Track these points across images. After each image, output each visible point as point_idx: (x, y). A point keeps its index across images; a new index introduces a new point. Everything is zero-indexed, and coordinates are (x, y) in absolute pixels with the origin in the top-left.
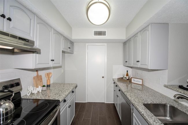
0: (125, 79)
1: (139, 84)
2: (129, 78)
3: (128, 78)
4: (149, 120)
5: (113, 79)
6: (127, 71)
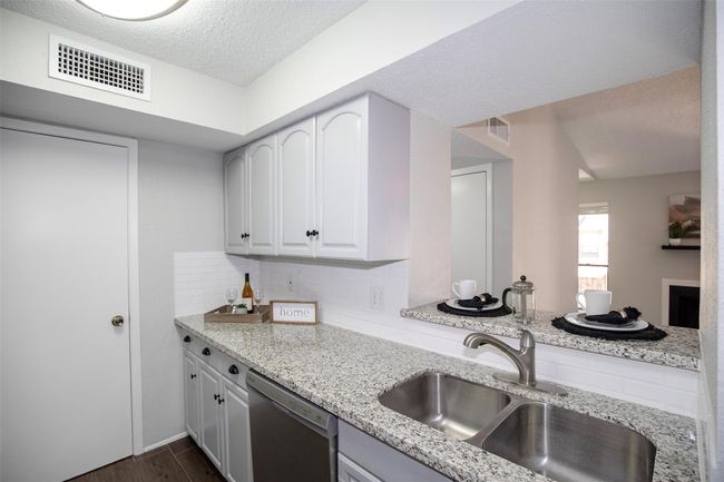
0: (241, 311)
1: (303, 324)
2: (253, 306)
3: (250, 308)
4: (449, 461)
5: (176, 320)
6: (247, 275)
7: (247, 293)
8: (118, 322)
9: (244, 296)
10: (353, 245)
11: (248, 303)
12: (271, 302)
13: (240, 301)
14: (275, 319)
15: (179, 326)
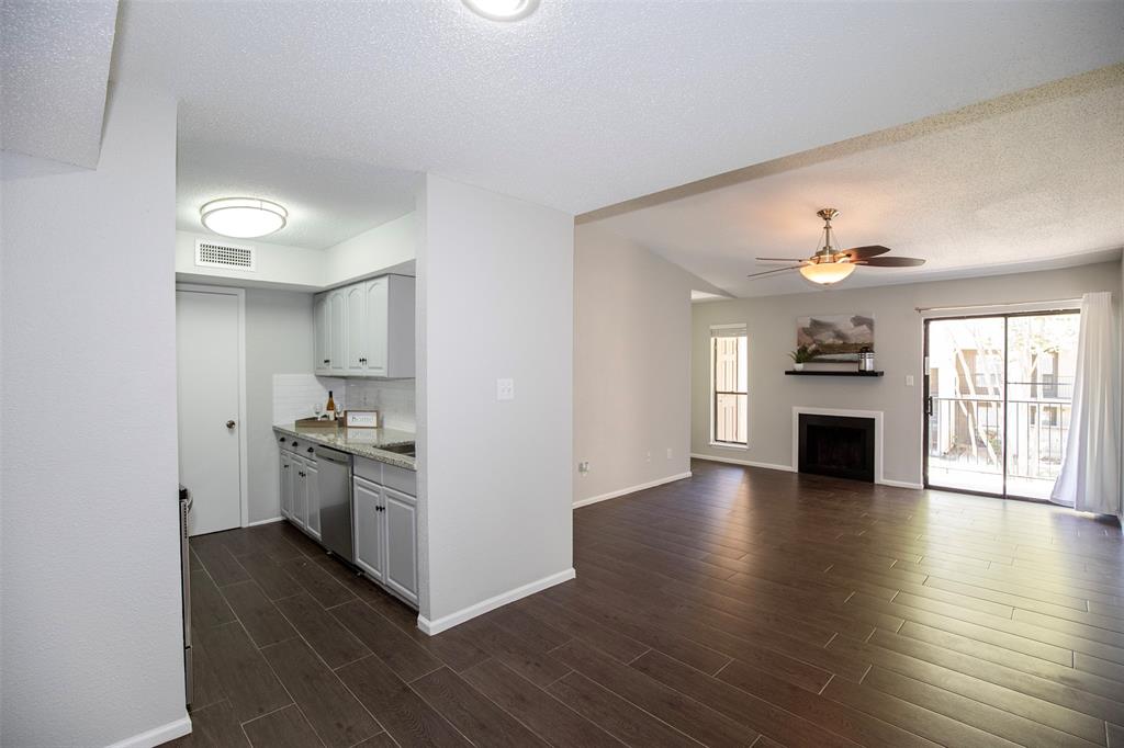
0: (324, 420)
1: (368, 428)
2: (335, 418)
3: (332, 419)
5: (274, 427)
6: (331, 393)
7: (331, 406)
8: (231, 425)
9: (328, 409)
10: (380, 368)
11: (331, 414)
12: (346, 412)
13: (324, 412)
14: (349, 424)
15: (277, 431)
